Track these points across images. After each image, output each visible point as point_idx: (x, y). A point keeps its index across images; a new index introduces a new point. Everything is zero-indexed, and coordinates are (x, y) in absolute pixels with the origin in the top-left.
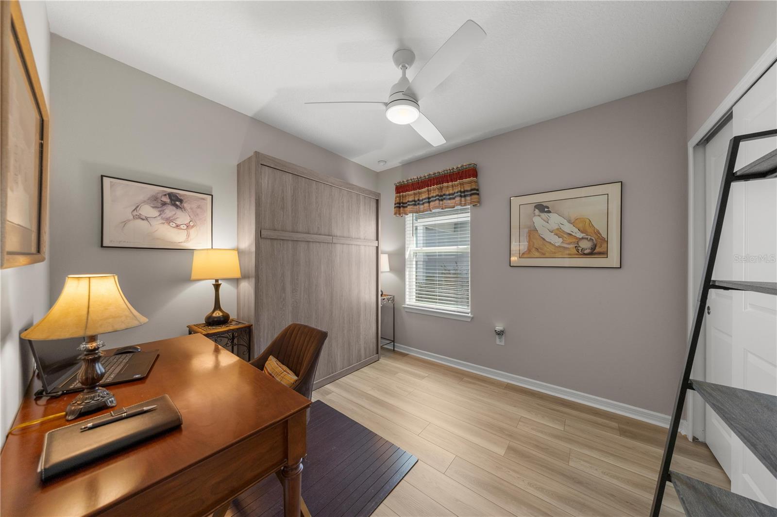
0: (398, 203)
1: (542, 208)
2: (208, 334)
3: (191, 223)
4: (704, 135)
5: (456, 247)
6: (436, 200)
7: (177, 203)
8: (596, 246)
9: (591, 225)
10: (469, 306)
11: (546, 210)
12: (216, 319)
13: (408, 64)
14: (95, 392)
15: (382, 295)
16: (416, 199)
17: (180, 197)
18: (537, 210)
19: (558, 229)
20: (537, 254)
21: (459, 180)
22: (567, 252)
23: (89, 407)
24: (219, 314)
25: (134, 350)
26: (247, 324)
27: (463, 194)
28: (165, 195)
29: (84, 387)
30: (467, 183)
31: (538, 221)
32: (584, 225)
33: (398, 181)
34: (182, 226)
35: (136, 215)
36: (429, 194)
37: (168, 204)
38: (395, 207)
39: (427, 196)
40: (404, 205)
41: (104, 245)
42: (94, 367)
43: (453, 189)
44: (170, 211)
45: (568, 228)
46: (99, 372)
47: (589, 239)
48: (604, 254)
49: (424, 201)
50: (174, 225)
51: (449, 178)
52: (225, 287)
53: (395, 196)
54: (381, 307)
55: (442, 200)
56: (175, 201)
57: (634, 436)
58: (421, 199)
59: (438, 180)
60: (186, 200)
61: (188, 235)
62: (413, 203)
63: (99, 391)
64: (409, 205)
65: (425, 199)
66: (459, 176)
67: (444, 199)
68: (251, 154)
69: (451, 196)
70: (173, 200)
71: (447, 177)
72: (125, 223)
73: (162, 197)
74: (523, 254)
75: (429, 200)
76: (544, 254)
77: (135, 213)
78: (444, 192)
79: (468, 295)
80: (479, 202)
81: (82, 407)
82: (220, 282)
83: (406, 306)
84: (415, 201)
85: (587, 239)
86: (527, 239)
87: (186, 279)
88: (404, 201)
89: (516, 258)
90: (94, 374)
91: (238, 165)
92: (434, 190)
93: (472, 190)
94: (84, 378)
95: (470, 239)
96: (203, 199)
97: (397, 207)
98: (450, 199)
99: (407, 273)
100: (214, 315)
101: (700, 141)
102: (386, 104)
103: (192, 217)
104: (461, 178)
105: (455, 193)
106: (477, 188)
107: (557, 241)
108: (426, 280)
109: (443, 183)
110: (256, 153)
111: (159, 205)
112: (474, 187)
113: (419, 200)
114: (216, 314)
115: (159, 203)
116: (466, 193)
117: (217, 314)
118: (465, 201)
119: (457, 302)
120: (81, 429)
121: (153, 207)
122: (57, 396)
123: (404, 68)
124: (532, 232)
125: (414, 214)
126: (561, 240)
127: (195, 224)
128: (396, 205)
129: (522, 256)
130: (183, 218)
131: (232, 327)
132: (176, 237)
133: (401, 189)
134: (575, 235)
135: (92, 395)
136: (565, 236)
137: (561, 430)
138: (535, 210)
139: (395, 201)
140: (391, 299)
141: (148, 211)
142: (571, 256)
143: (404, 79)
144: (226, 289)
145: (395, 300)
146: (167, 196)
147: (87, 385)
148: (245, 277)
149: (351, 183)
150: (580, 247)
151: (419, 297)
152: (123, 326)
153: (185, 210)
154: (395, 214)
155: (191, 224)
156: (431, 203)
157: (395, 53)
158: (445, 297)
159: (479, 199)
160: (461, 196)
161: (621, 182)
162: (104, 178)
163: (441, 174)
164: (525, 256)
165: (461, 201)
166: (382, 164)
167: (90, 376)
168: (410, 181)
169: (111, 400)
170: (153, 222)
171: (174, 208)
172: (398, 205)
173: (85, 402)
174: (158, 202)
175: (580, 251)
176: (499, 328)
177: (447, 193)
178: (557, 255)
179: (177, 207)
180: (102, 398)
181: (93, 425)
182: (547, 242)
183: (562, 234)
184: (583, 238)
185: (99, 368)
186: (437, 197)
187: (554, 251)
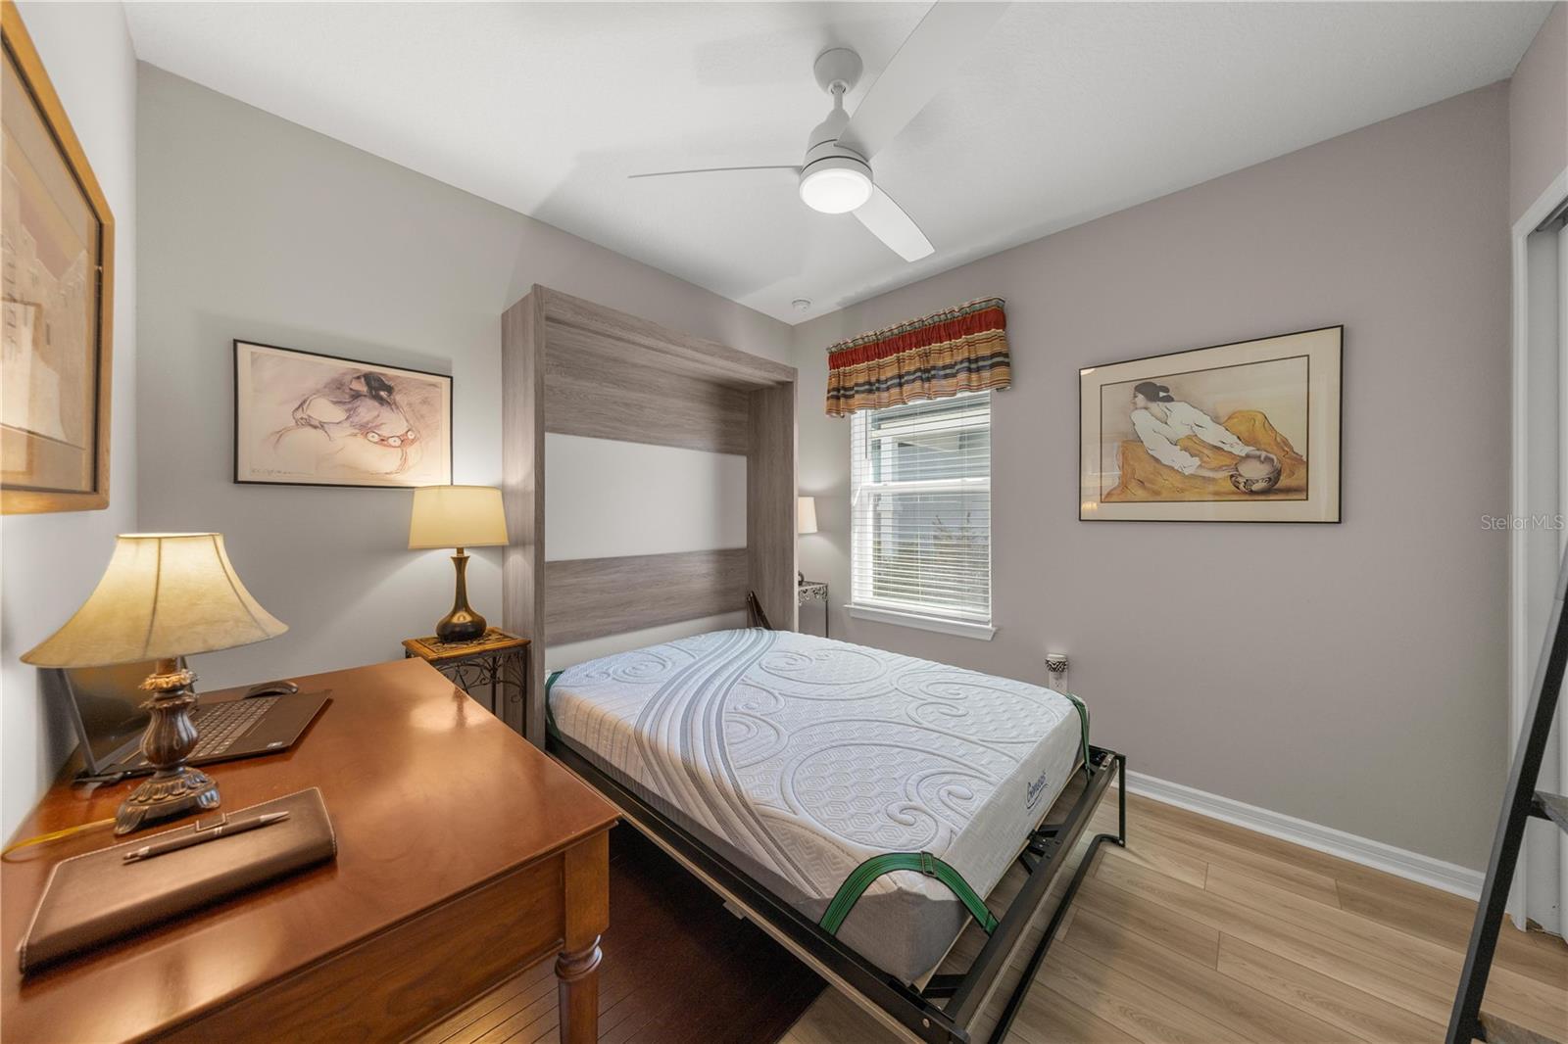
0: (834, 389)
1: (1152, 391)
2: (442, 659)
3: (409, 433)
4: (1555, 207)
5: (959, 480)
6: (914, 380)
7: (382, 393)
8: (1279, 473)
9: (1267, 425)
10: (988, 606)
11: (1162, 394)
12: (457, 629)
13: (848, 82)
14: (177, 776)
15: (800, 583)
16: (873, 379)
17: (386, 382)
18: (1141, 397)
19: (1189, 437)
20: (1141, 493)
21: (965, 334)
22: (1211, 488)
23: (162, 809)
24: (464, 618)
25: (284, 690)
26: (520, 639)
27: (973, 366)
28: (358, 378)
29: (154, 765)
30: (983, 342)
31: (1145, 420)
32: (1253, 429)
33: (835, 342)
34: (391, 441)
35: (302, 419)
36: (899, 368)
37: (365, 396)
38: (828, 398)
39: (896, 372)
40: (848, 393)
41: (240, 479)
42: (173, 726)
43: (952, 355)
44: (368, 410)
45: (1213, 434)
46: (184, 735)
47: (1262, 458)
48: (1301, 491)
49: (889, 383)
50: (376, 438)
51: (943, 333)
52: (476, 563)
53: (828, 375)
54: (800, 608)
55: (928, 380)
56: (378, 389)
57: (1376, 911)
58: (883, 378)
59: (920, 338)
60: (400, 387)
61: (404, 459)
62: (867, 387)
63: (184, 776)
64: (857, 392)
65: (892, 378)
66: (965, 327)
67: (934, 377)
68: (527, 290)
69: (948, 371)
70: (375, 388)
71: (939, 330)
72: (280, 434)
73: (351, 382)
74: (1109, 494)
75: (901, 380)
76: (1157, 493)
77: (299, 414)
78: (932, 363)
79: (987, 585)
80: (1009, 382)
81: (147, 807)
82: (466, 553)
83: (853, 606)
84: (869, 383)
85: (1260, 457)
86: (1117, 460)
87: (399, 546)
88: (847, 385)
89: (1095, 505)
90: (172, 740)
91: (503, 315)
92: (911, 358)
93: (993, 356)
94: (152, 747)
95: (989, 463)
96: (434, 385)
97: (833, 397)
98: (946, 376)
99: (855, 537)
100: (455, 620)
101: (1544, 222)
102: (800, 170)
103: (411, 422)
104: (969, 331)
105: (956, 364)
106: (1004, 350)
107: (1188, 464)
108: (900, 551)
109: (930, 344)
110: (537, 289)
111: (347, 398)
112: (997, 349)
113: (878, 381)
114: (459, 618)
115: (345, 395)
116: (981, 364)
117: (462, 619)
118: (980, 379)
119: (962, 598)
120: (125, 858)
121: (335, 403)
122: (113, 781)
123: (839, 90)
124: (1131, 445)
125: (870, 412)
126: (1196, 461)
127: (418, 435)
128: (832, 393)
129: (1106, 498)
130: (393, 423)
131: (489, 646)
132: (379, 462)
133: (840, 358)
134: (1230, 450)
135: (170, 784)
136: (1206, 451)
137: (1199, 889)
138: (1135, 397)
139: (829, 384)
140: (822, 592)
141: (325, 410)
142: (1219, 496)
143: (839, 113)
144: (479, 566)
145: (829, 594)
146: (363, 380)
147: (159, 763)
148: (516, 543)
149: (735, 348)
150: (1240, 475)
151: (880, 588)
152: (227, 642)
153: (397, 408)
154: (829, 412)
155: (411, 436)
156: (905, 387)
157: (817, 60)
158: (936, 587)
159: (1011, 374)
160: (970, 370)
161: (1342, 327)
162: (239, 345)
163: (926, 323)
164: (1114, 499)
165: (969, 380)
166: (801, 306)
167: (165, 743)
168: (861, 342)
169: (209, 797)
170: (335, 432)
171: (376, 404)
172: (835, 393)
173: (155, 797)
174: (343, 391)
175: (1241, 486)
176: (1055, 655)
177: (940, 363)
178: (1187, 496)
179: (381, 401)
180: (189, 791)
181: (150, 850)
182: (1164, 465)
183: (1199, 448)
184: (1248, 456)
185: (185, 727)
186: (919, 374)
187: (1180, 486)
